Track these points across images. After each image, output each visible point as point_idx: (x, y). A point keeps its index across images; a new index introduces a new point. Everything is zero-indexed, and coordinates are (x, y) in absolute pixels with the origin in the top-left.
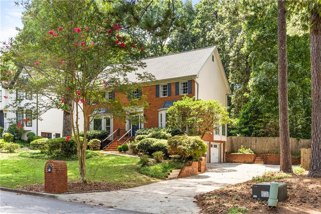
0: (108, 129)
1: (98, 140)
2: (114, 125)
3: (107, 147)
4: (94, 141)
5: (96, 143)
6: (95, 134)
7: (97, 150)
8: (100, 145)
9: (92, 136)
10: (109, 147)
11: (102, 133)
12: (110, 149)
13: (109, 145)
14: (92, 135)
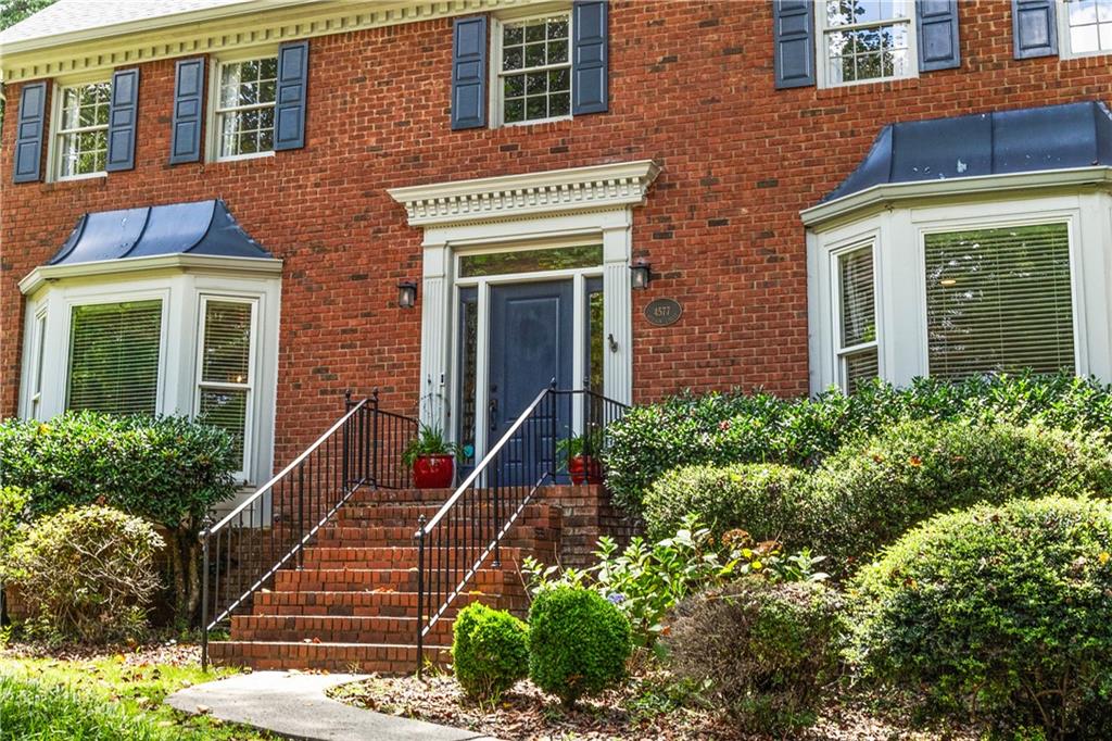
0: (224, 410)
1: (135, 525)
2: (282, 376)
3: (248, 606)
4: (85, 534)
5: (106, 554)
6: (88, 456)
7: (107, 642)
8: (153, 582)
9: (57, 472)
10: (276, 606)
11: (170, 442)
12: (293, 631)
13: (270, 584)
14: (49, 460)
